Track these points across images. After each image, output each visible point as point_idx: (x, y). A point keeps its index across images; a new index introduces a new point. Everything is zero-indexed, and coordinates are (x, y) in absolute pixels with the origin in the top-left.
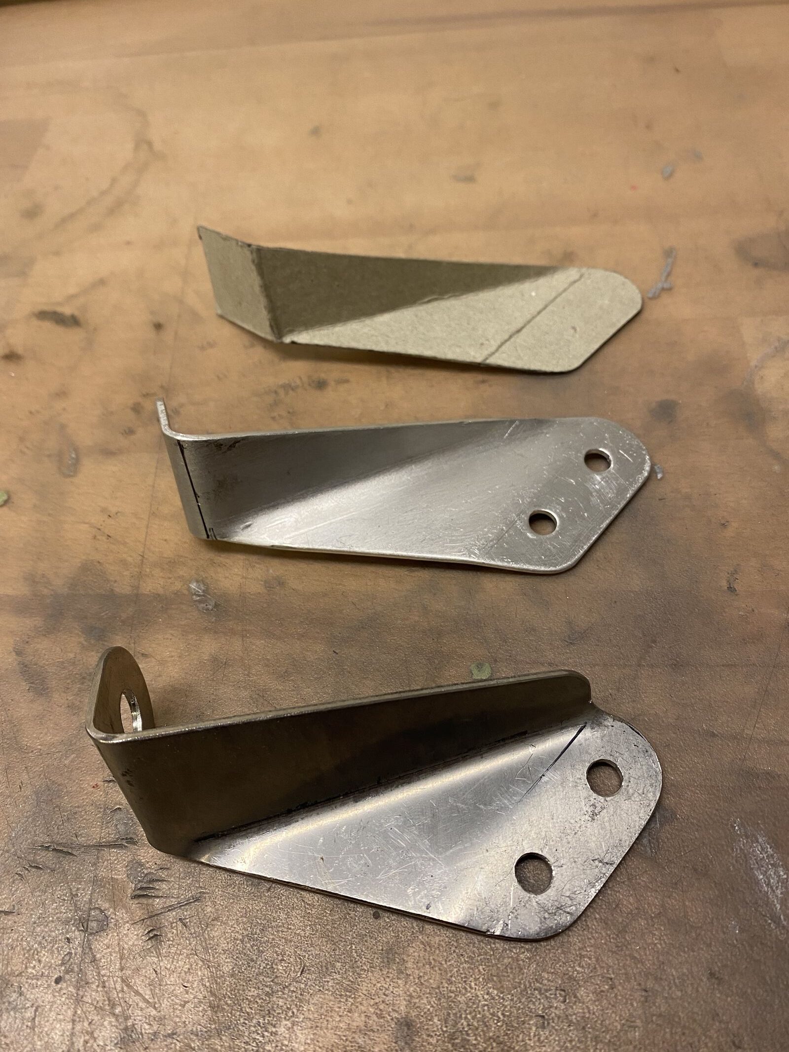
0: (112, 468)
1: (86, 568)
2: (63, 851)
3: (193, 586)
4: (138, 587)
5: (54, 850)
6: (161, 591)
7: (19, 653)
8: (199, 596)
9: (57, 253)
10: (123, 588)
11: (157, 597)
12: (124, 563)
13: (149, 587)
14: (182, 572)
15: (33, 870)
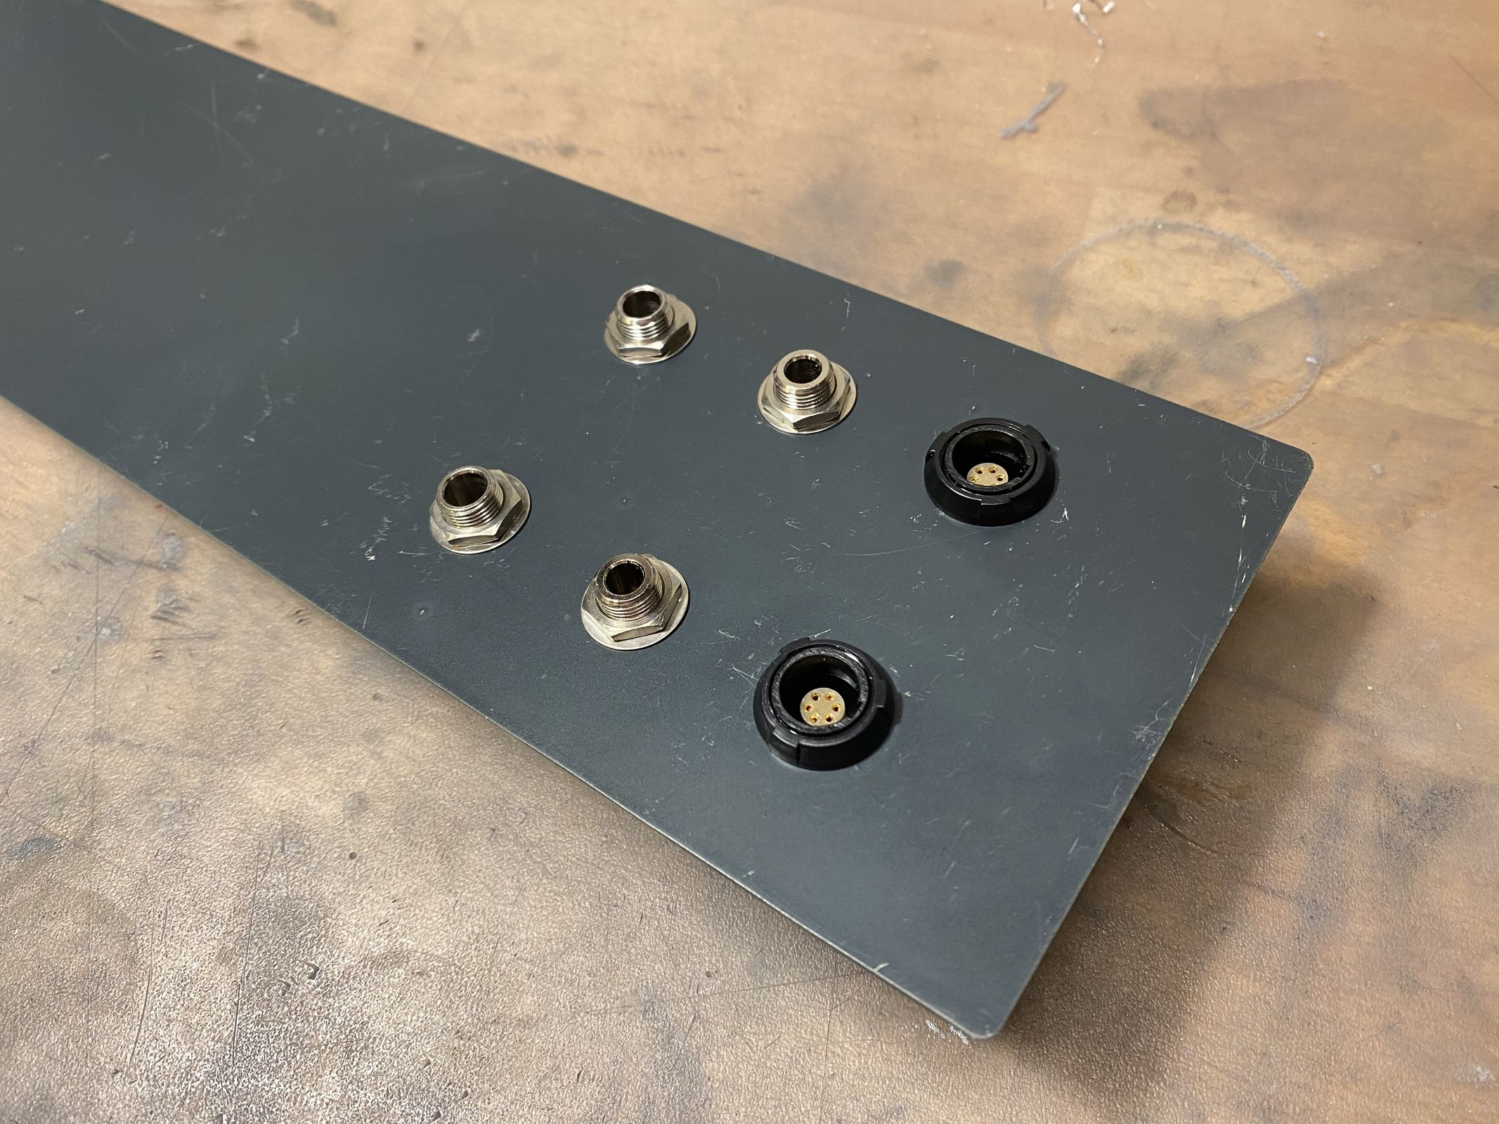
2: (107, 559)
5: (97, 554)
15: (69, 568)
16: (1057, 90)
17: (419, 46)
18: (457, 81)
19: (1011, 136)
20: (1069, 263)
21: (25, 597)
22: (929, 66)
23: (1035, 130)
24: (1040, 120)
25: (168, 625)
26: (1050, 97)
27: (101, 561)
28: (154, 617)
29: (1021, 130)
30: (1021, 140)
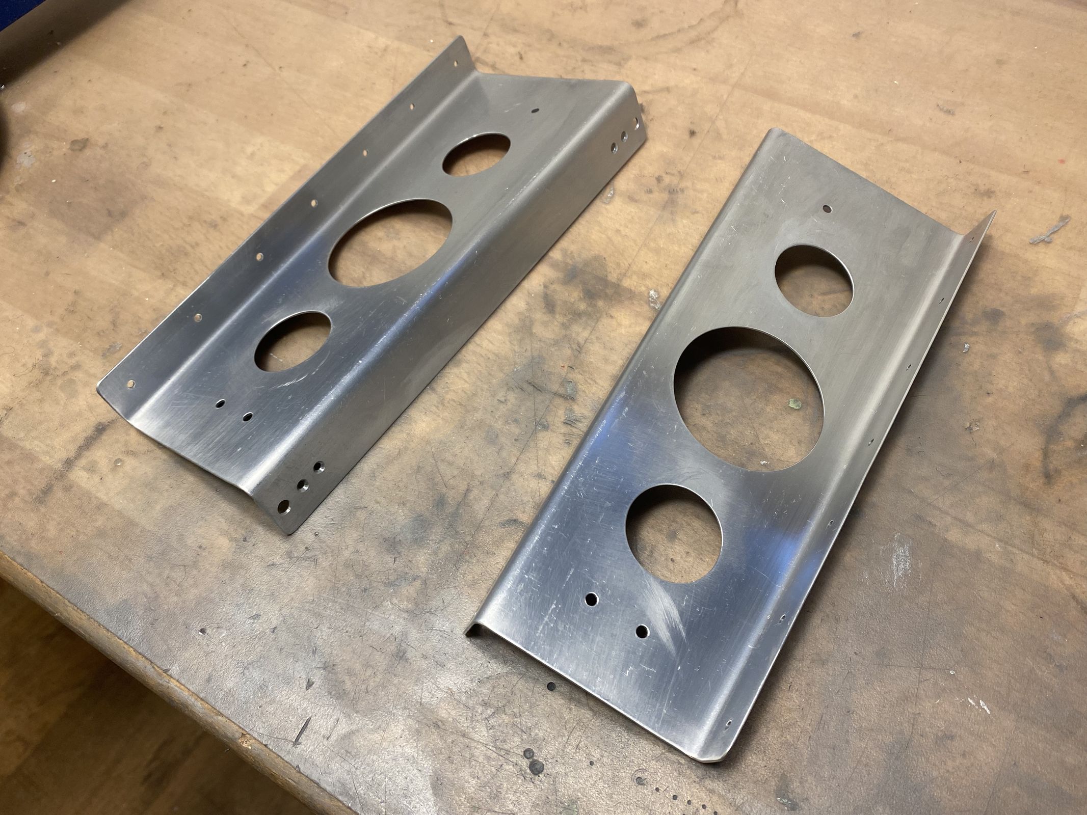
0: (632, 209)
1: (597, 258)
2: (538, 389)
3: (652, 293)
4: (621, 281)
5: (533, 386)
6: (633, 289)
7: (545, 287)
8: (653, 299)
9: (646, 59)
10: (613, 277)
11: (630, 291)
12: (618, 265)
13: (626, 283)
14: (648, 282)
15: (519, 390)
16: (1064, 219)
17: (692, 133)
18: (714, 158)
19: (1034, 244)
20: (1066, 322)
21: (498, 400)
22: (989, 193)
23: (1049, 243)
24: (1055, 236)
25: (572, 428)
26: (1061, 224)
27: (535, 389)
28: (565, 423)
29: (1043, 240)
30: (1041, 248)
